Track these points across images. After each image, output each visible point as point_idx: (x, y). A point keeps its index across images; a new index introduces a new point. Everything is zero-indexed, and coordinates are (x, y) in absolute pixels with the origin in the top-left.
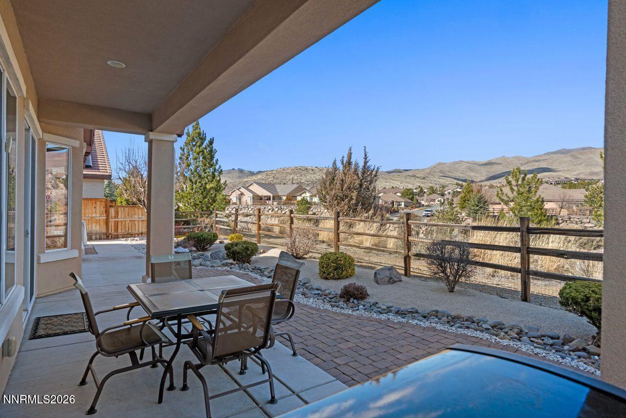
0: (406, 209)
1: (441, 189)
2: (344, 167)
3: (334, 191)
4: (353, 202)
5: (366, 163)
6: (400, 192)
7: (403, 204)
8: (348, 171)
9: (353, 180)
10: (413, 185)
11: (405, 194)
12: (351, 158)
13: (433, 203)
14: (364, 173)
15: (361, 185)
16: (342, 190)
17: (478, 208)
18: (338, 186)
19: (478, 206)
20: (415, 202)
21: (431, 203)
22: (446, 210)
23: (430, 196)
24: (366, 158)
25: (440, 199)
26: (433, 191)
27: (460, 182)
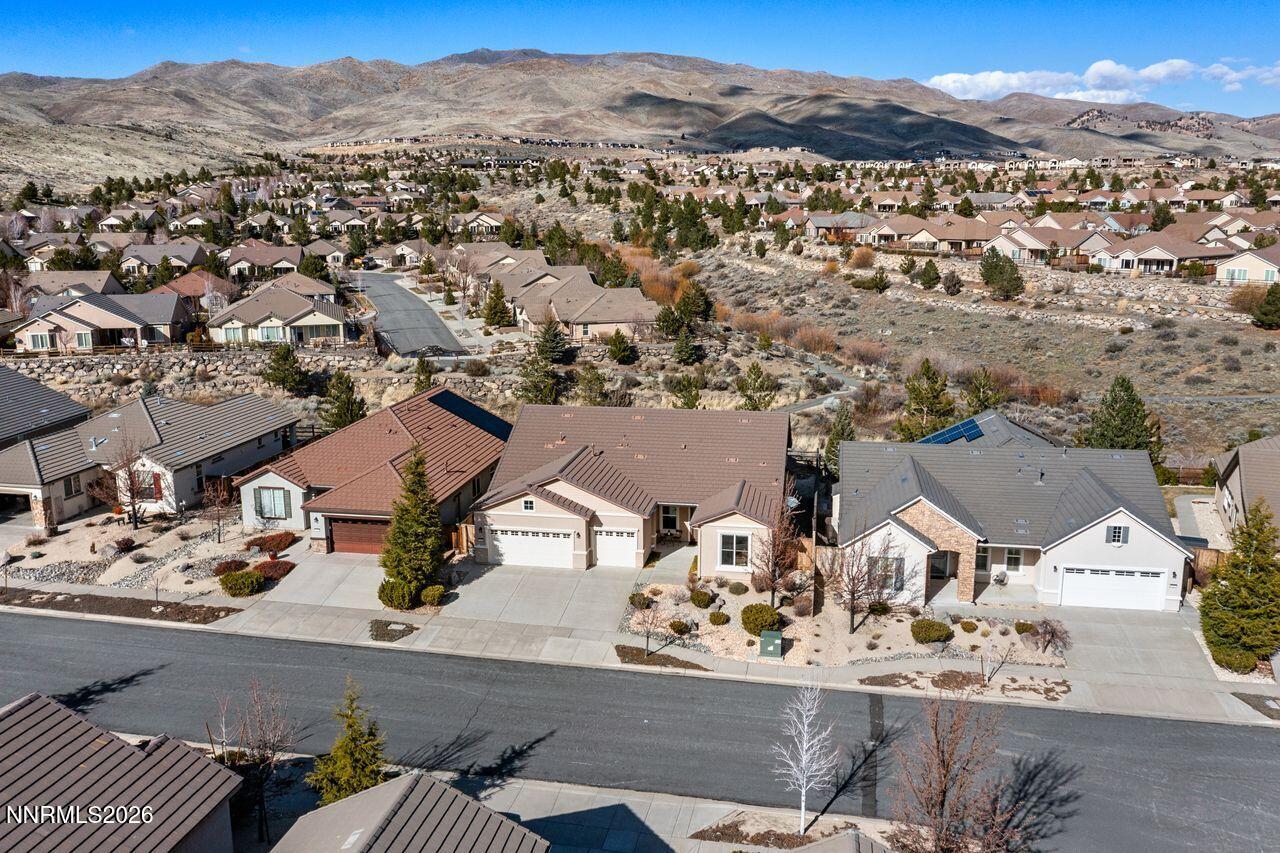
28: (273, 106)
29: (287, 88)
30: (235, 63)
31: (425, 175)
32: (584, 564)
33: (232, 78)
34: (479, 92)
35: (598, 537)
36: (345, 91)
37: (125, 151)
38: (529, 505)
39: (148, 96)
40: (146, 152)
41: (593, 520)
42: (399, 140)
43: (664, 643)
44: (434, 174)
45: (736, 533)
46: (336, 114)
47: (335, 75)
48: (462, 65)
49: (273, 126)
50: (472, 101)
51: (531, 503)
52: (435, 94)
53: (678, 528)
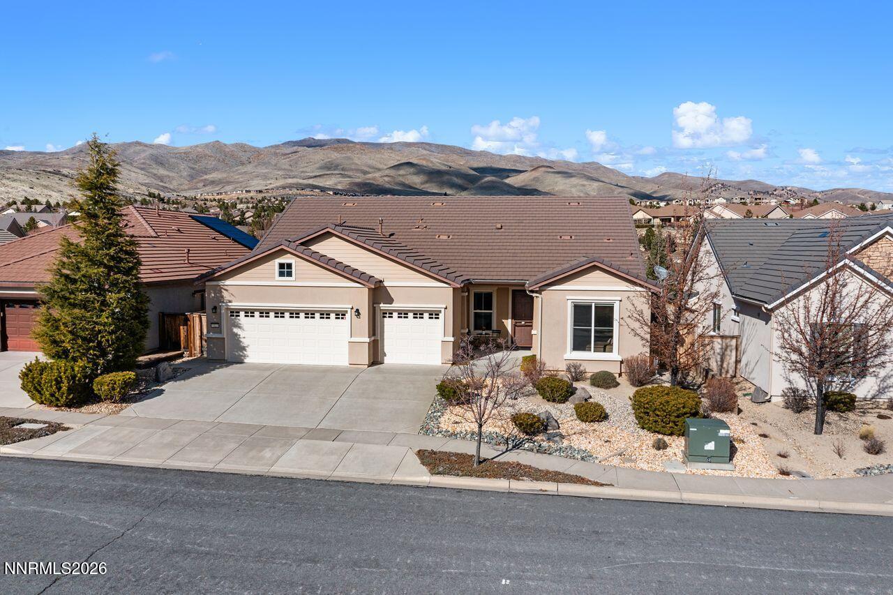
28: (162, 172)
29: (173, 160)
30: (138, 143)
31: (263, 207)
32: (364, 358)
33: (135, 152)
34: (306, 165)
35: (386, 320)
36: (214, 163)
37: (46, 187)
38: (285, 270)
39: (74, 163)
40: (61, 188)
41: (378, 293)
42: (249, 191)
43: (503, 448)
44: (270, 207)
45: (593, 299)
46: (205, 177)
47: (207, 152)
48: (296, 148)
49: (161, 184)
50: (301, 170)
51: (289, 266)
52: (275, 165)
53: (494, 327)
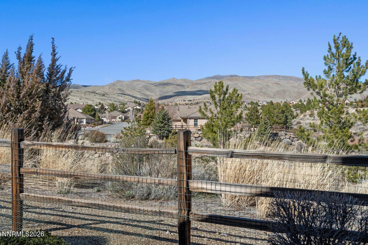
0: (88, 126)
1: (121, 106)
2: (20, 62)
3: (4, 97)
4: (37, 114)
5: (54, 61)
6: (81, 109)
7: (85, 121)
8: (27, 69)
9: (36, 82)
10: (94, 101)
11: (87, 110)
12: (32, 52)
13: (114, 120)
14: (50, 75)
15: (47, 91)
16: (18, 97)
17: (162, 125)
18: (12, 90)
19: (162, 123)
20: (97, 119)
21: (113, 120)
22: (133, 127)
23: (112, 113)
24: (54, 54)
25: (121, 116)
26: (114, 108)
27: (138, 101)
28: (148, 93)
29: (153, 87)
30: (138, 80)
33: (136, 84)
42: (184, 101)
48: (210, 80)
52: (200, 88)
